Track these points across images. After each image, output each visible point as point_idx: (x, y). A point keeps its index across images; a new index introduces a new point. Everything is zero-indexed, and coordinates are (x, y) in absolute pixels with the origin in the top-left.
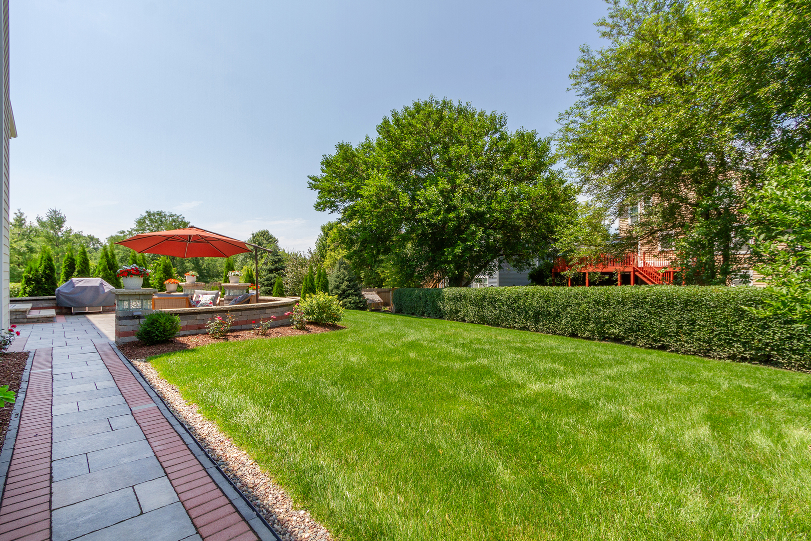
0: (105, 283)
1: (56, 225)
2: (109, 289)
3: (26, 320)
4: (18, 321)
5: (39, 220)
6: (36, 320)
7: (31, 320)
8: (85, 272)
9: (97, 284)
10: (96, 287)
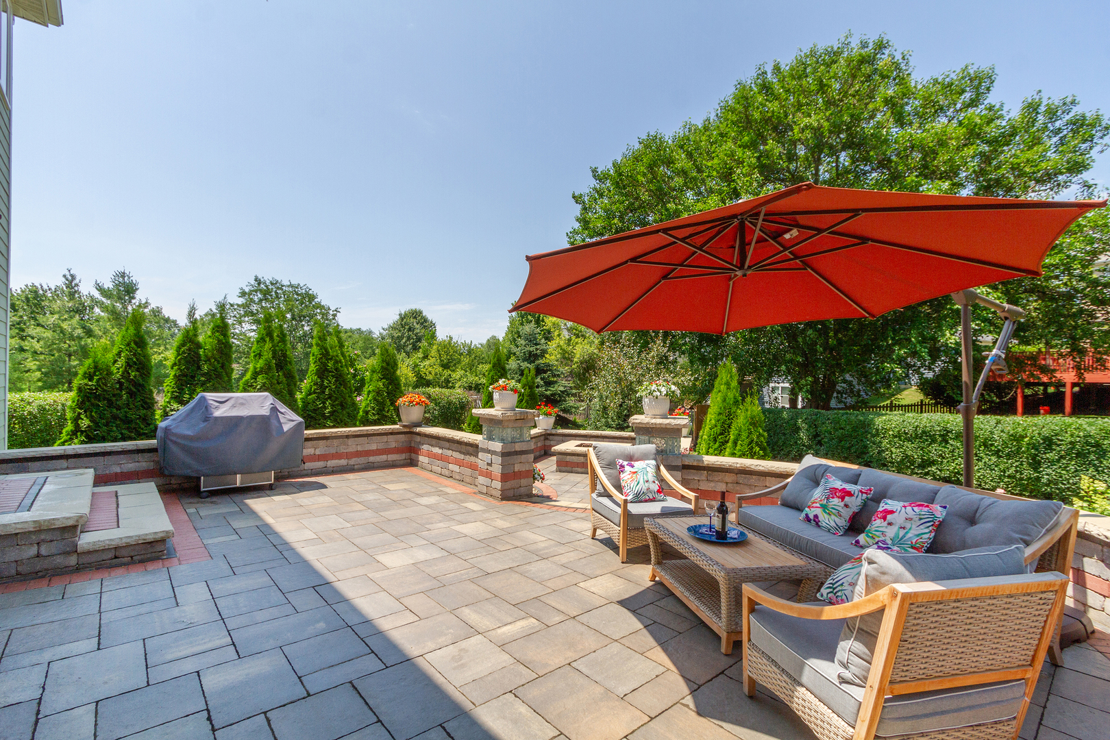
0: (282, 408)
1: (125, 295)
2: (294, 423)
3: (73, 560)
4: (46, 564)
5: (100, 289)
6: (111, 555)
7: (93, 558)
8: (220, 379)
9: (265, 411)
10: (264, 419)
